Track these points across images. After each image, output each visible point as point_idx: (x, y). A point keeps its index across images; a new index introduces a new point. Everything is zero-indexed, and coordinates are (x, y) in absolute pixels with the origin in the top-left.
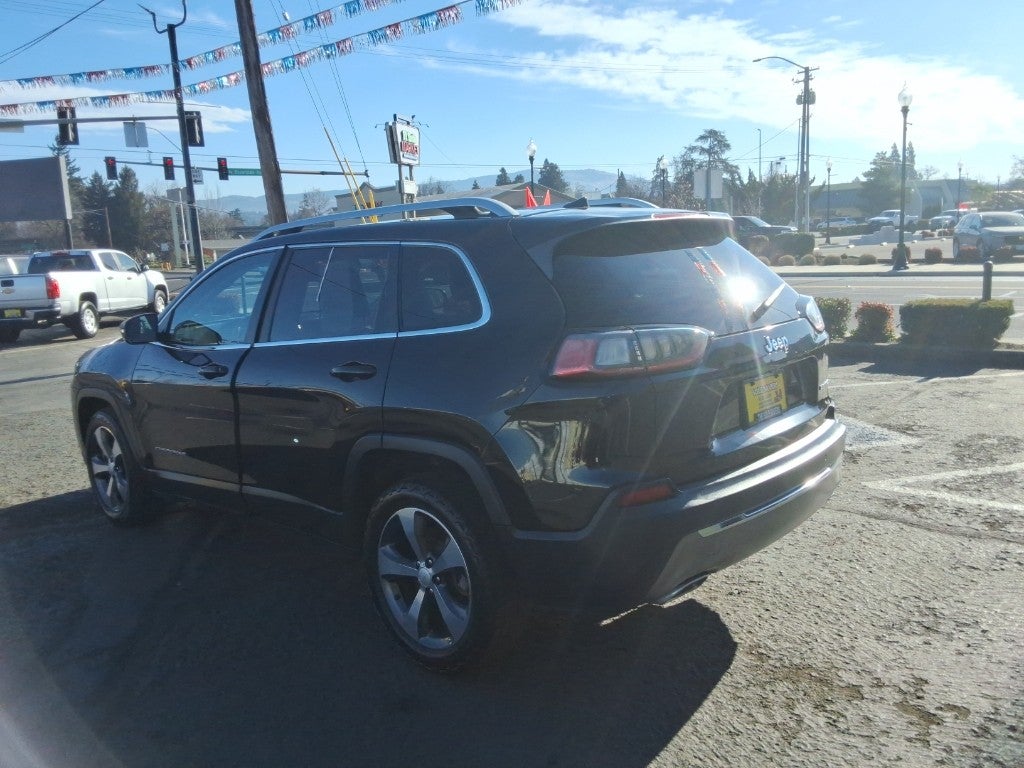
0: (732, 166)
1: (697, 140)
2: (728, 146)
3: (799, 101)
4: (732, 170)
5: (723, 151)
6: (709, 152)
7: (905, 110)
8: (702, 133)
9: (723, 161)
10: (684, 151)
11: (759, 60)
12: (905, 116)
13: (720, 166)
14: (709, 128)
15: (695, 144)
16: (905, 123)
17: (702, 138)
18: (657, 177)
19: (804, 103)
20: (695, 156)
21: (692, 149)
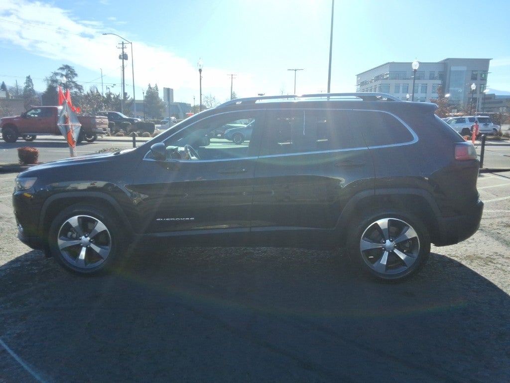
0: (79, 85)
1: (59, 69)
2: (76, 75)
3: (120, 58)
4: (80, 88)
5: (73, 77)
6: (67, 76)
7: (200, 71)
8: (62, 66)
9: (74, 82)
10: (52, 75)
11: (106, 34)
12: (200, 73)
13: (73, 85)
14: (65, 64)
15: (58, 71)
16: (201, 76)
17: (62, 69)
18: (27, 86)
19: (123, 59)
20: (58, 78)
21: (56, 74)
